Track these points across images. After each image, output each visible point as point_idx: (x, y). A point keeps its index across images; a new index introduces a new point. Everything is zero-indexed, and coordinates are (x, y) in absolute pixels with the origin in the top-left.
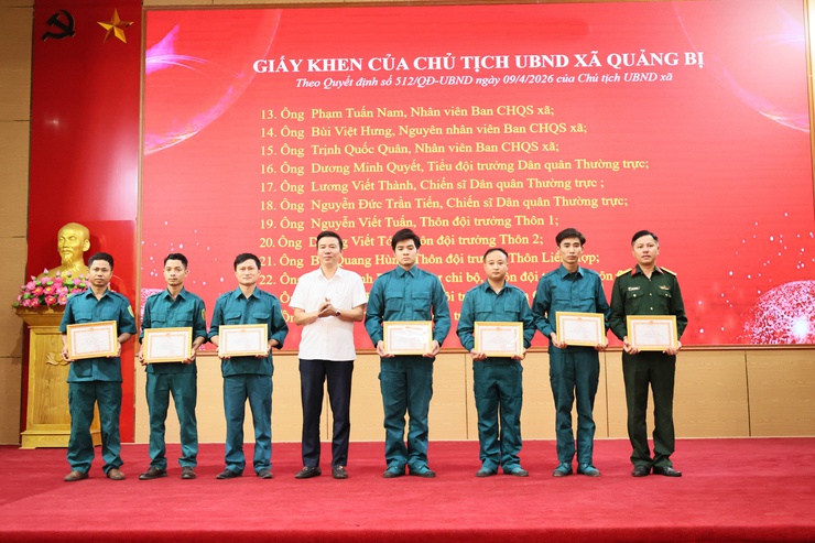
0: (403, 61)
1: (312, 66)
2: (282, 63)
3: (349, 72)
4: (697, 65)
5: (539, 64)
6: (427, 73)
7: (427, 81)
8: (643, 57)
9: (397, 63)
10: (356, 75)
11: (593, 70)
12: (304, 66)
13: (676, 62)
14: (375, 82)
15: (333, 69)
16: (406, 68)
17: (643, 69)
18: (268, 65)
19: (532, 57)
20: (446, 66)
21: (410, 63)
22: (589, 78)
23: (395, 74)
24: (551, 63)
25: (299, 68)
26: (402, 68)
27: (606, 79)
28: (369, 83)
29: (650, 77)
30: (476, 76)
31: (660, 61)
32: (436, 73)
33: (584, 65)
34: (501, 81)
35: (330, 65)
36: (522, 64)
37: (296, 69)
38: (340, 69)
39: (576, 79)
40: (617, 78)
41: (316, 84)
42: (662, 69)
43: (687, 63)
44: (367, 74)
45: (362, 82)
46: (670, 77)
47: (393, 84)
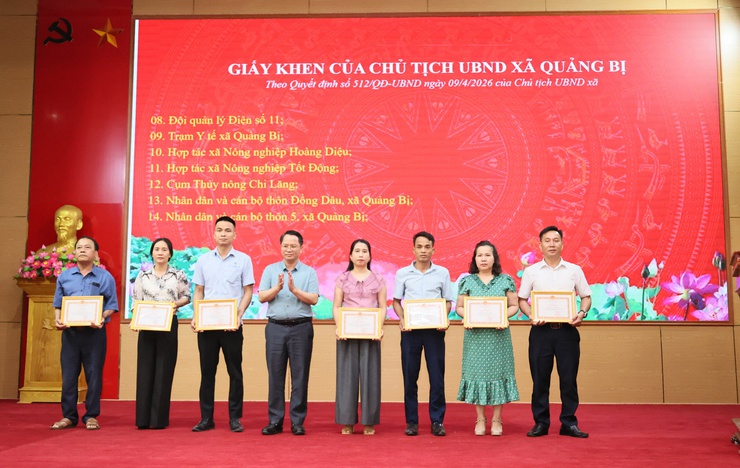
0: (360, 66)
1: (280, 69)
2: (254, 67)
3: (313, 75)
4: (620, 72)
5: (480, 70)
6: (381, 77)
7: (381, 84)
8: (572, 64)
9: (355, 66)
10: (319, 77)
11: (528, 76)
12: (273, 70)
13: (601, 69)
14: (335, 84)
16: (363, 72)
17: (571, 75)
18: (241, 68)
19: (474, 64)
20: (398, 70)
21: (366, 68)
22: (524, 83)
23: (353, 77)
24: (491, 69)
25: (269, 71)
26: (359, 72)
27: (540, 83)
28: (329, 84)
29: (579, 82)
30: (424, 79)
31: (587, 68)
32: (389, 77)
33: (520, 71)
34: (447, 85)
35: (295, 68)
36: (465, 69)
37: (266, 72)
38: (305, 72)
39: (513, 83)
40: (549, 83)
41: (283, 85)
42: (590, 75)
43: (612, 70)
44: (328, 76)
45: (324, 84)
46: (595, 82)
47: (351, 86)
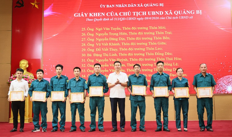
0: (116, 13)
1: (91, 15)
2: (82, 14)
3: (101, 17)
4: (200, 14)
5: (155, 14)
6: (123, 17)
7: (123, 19)
8: (184, 12)
9: (114, 14)
10: (103, 17)
11: (170, 16)
12: (88, 15)
13: (194, 13)
14: (108, 19)
15: (96, 16)
16: (117, 15)
17: (184, 15)
18: (78, 15)
19: (153, 12)
20: (128, 15)
22: (169, 18)
23: (114, 17)
24: (158, 14)
27: (174, 18)
29: (186, 17)
30: (137, 17)
31: (189, 13)
32: (126, 17)
33: (168, 14)
34: (144, 19)
35: (96, 14)
36: (150, 14)
37: (86, 16)
38: (99, 16)
39: (165, 18)
40: (177, 18)
41: (92, 20)
42: (190, 15)
43: (197, 13)
44: (106, 17)
45: (105, 19)
46: (192, 17)
47: (113, 20)
